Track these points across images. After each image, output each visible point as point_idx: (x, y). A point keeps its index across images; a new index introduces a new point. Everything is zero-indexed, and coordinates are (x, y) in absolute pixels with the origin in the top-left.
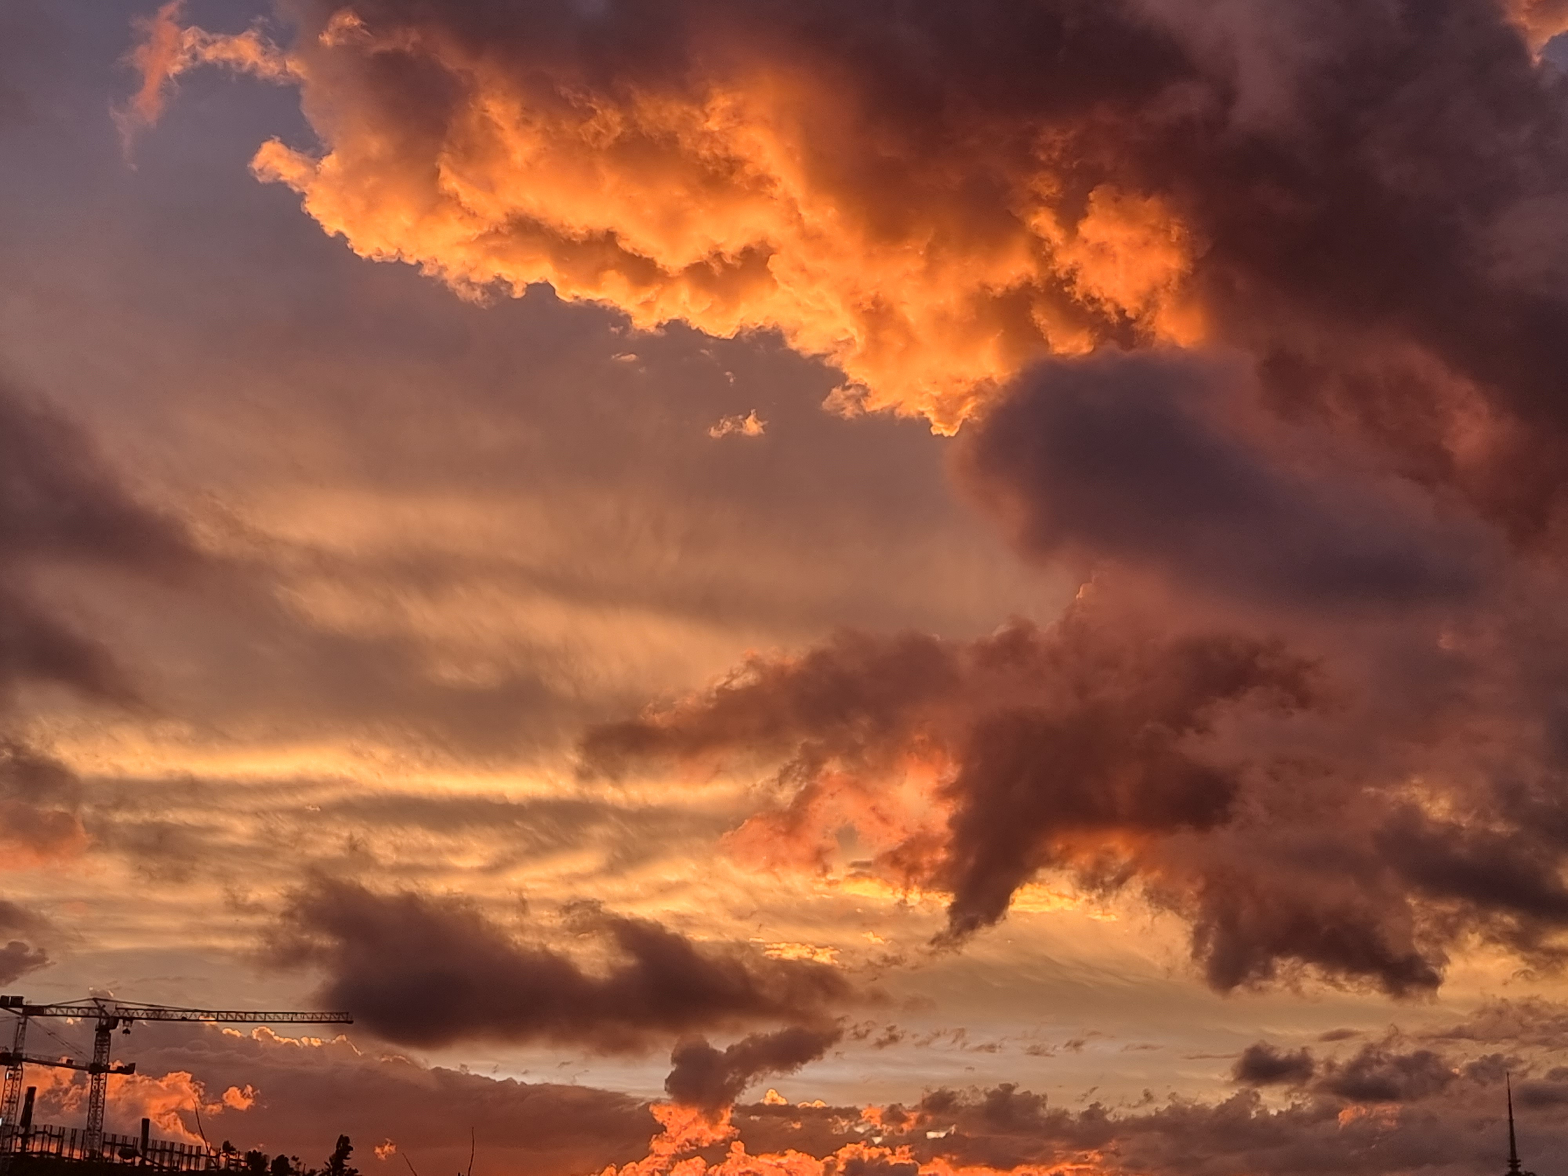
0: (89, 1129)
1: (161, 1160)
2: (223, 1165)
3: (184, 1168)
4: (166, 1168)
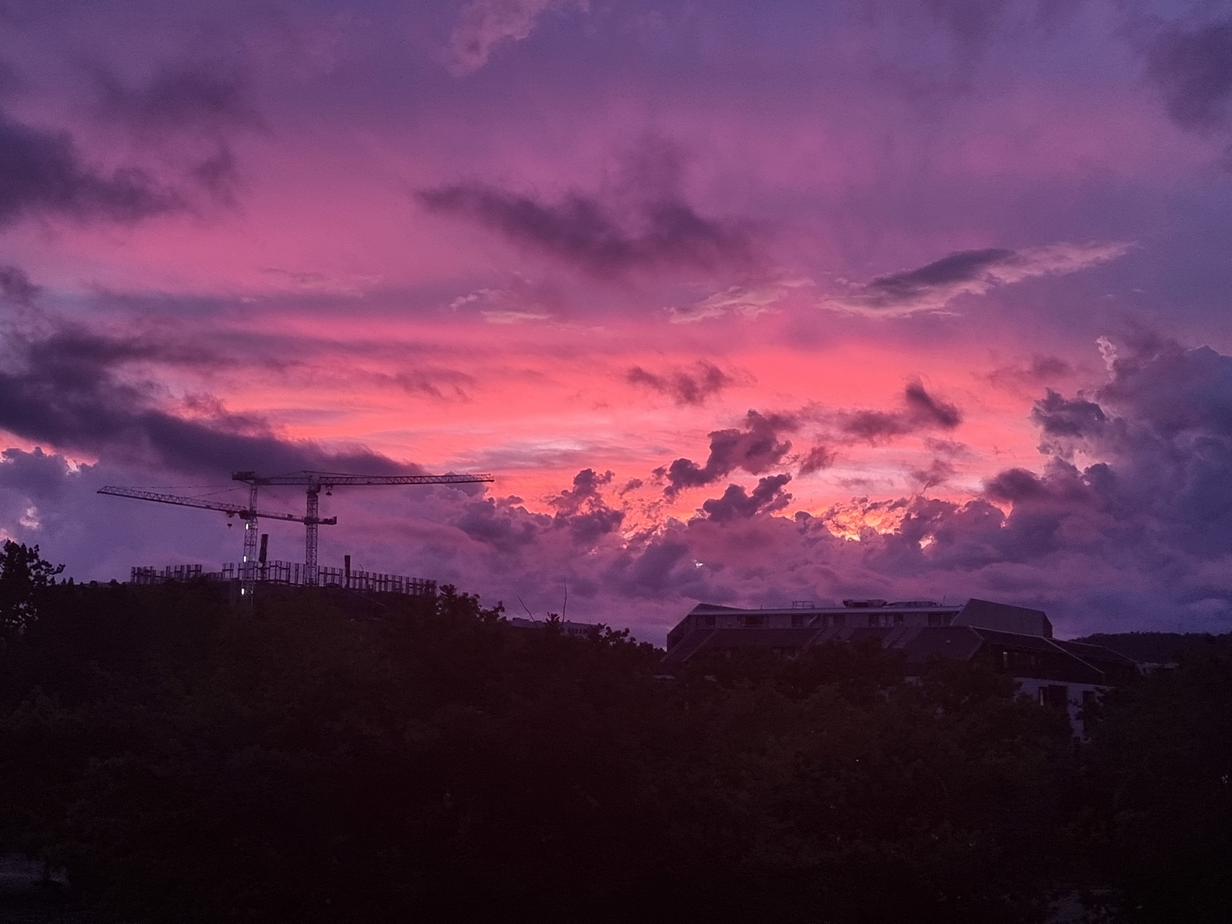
0: (307, 563)
1: (361, 584)
2: (404, 587)
3: (377, 590)
4: (364, 590)
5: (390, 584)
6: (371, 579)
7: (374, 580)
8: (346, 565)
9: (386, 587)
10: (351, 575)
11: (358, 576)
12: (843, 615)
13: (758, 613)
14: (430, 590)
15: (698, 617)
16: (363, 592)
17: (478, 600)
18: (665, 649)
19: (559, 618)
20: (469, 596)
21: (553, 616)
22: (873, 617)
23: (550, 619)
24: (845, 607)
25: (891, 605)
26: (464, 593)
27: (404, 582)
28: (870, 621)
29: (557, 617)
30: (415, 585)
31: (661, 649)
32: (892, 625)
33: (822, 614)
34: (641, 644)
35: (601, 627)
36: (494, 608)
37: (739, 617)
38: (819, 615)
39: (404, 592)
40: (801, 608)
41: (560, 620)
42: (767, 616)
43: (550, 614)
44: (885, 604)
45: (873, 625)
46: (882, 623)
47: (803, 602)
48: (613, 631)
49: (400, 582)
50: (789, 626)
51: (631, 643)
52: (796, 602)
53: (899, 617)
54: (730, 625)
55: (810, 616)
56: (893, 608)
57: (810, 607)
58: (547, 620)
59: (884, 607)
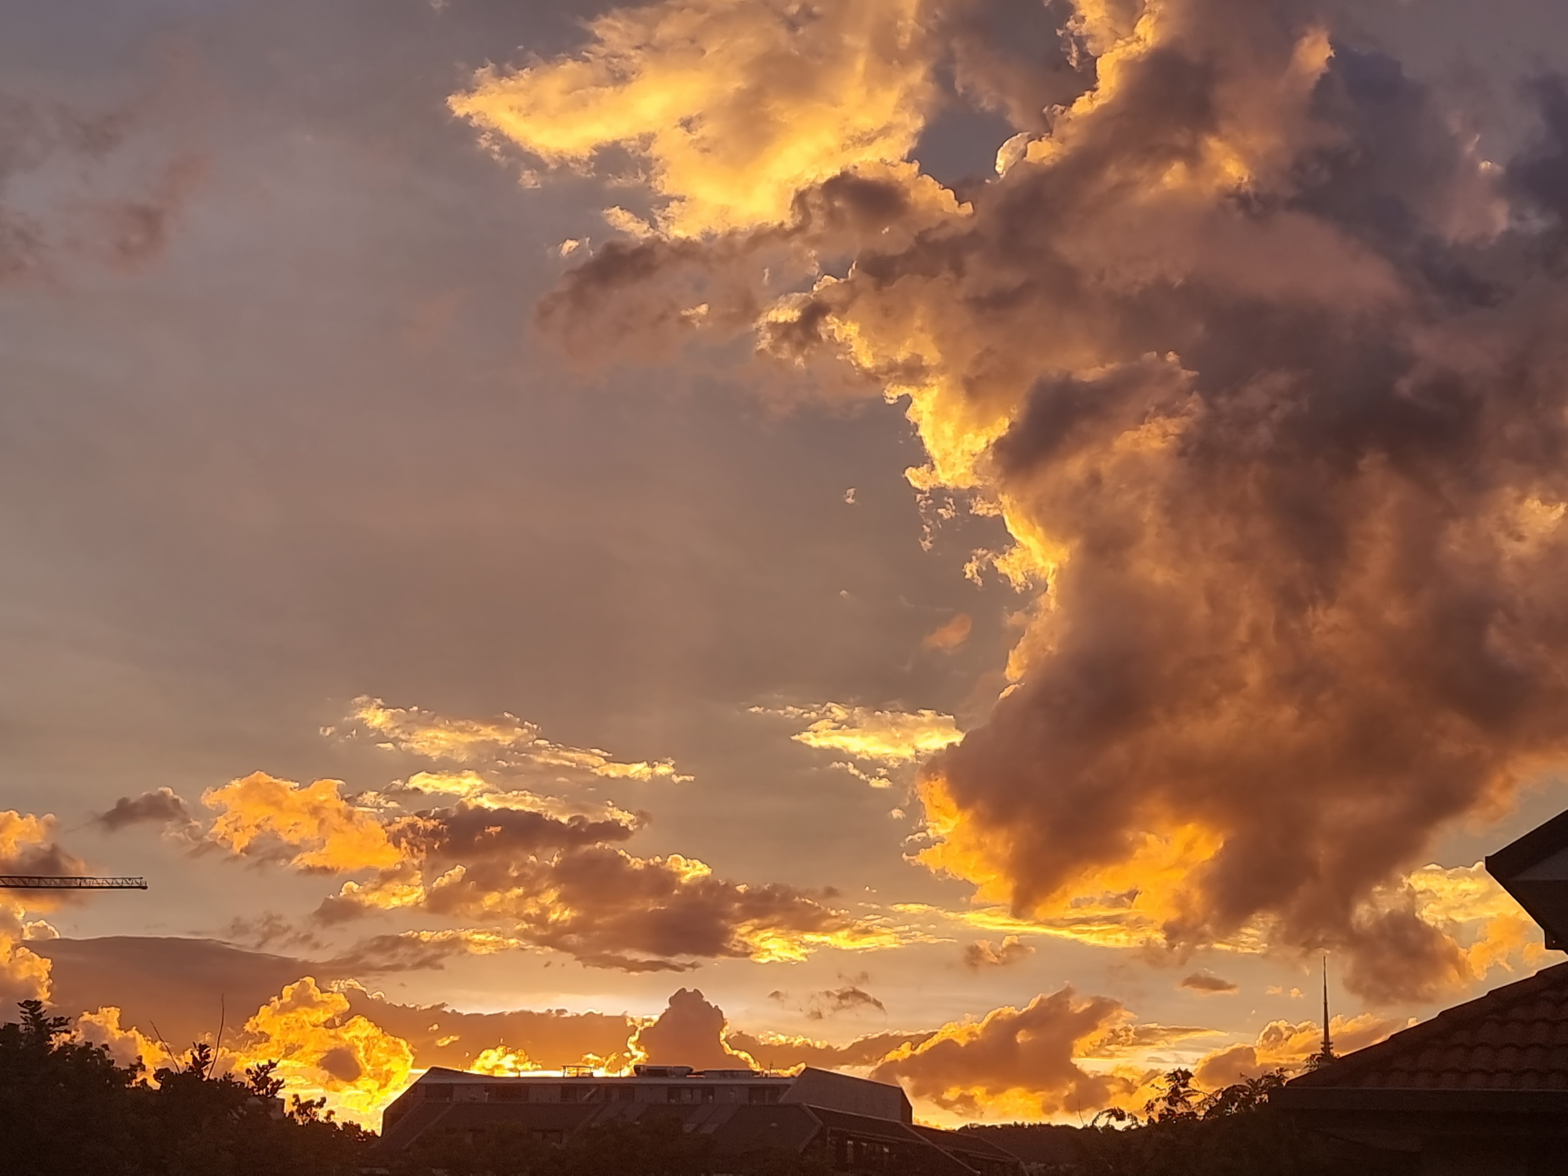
12: (633, 1087)
13: (514, 1081)
15: (428, 1087)
17: (106, 1053)
18: (379, 1133)
20: (93, 1049)
22: (673, 1090)
24: (636, 1075)
25: (698, 1074)
26: (86, 1043)
28: (670, 1096)
31: (373, 1131)
32: (699, 1101)
33: (603, 1085)
34: (345, 1124)
36: (131, 1065)
37: (488, 1087)
38: (598, 1085)
40: (575, 1076)
42: (527, 1086)
44: (690, 1071)
45: (673, 1101)
46: (686, 1097)
50: (557, 1101)
51: (327, 1119)
53: (709, 1090)
54: (473, 1099)
55: (587, 1087)
56: (701, 1078)
57: (587, 1075)
59: (688, 1076)
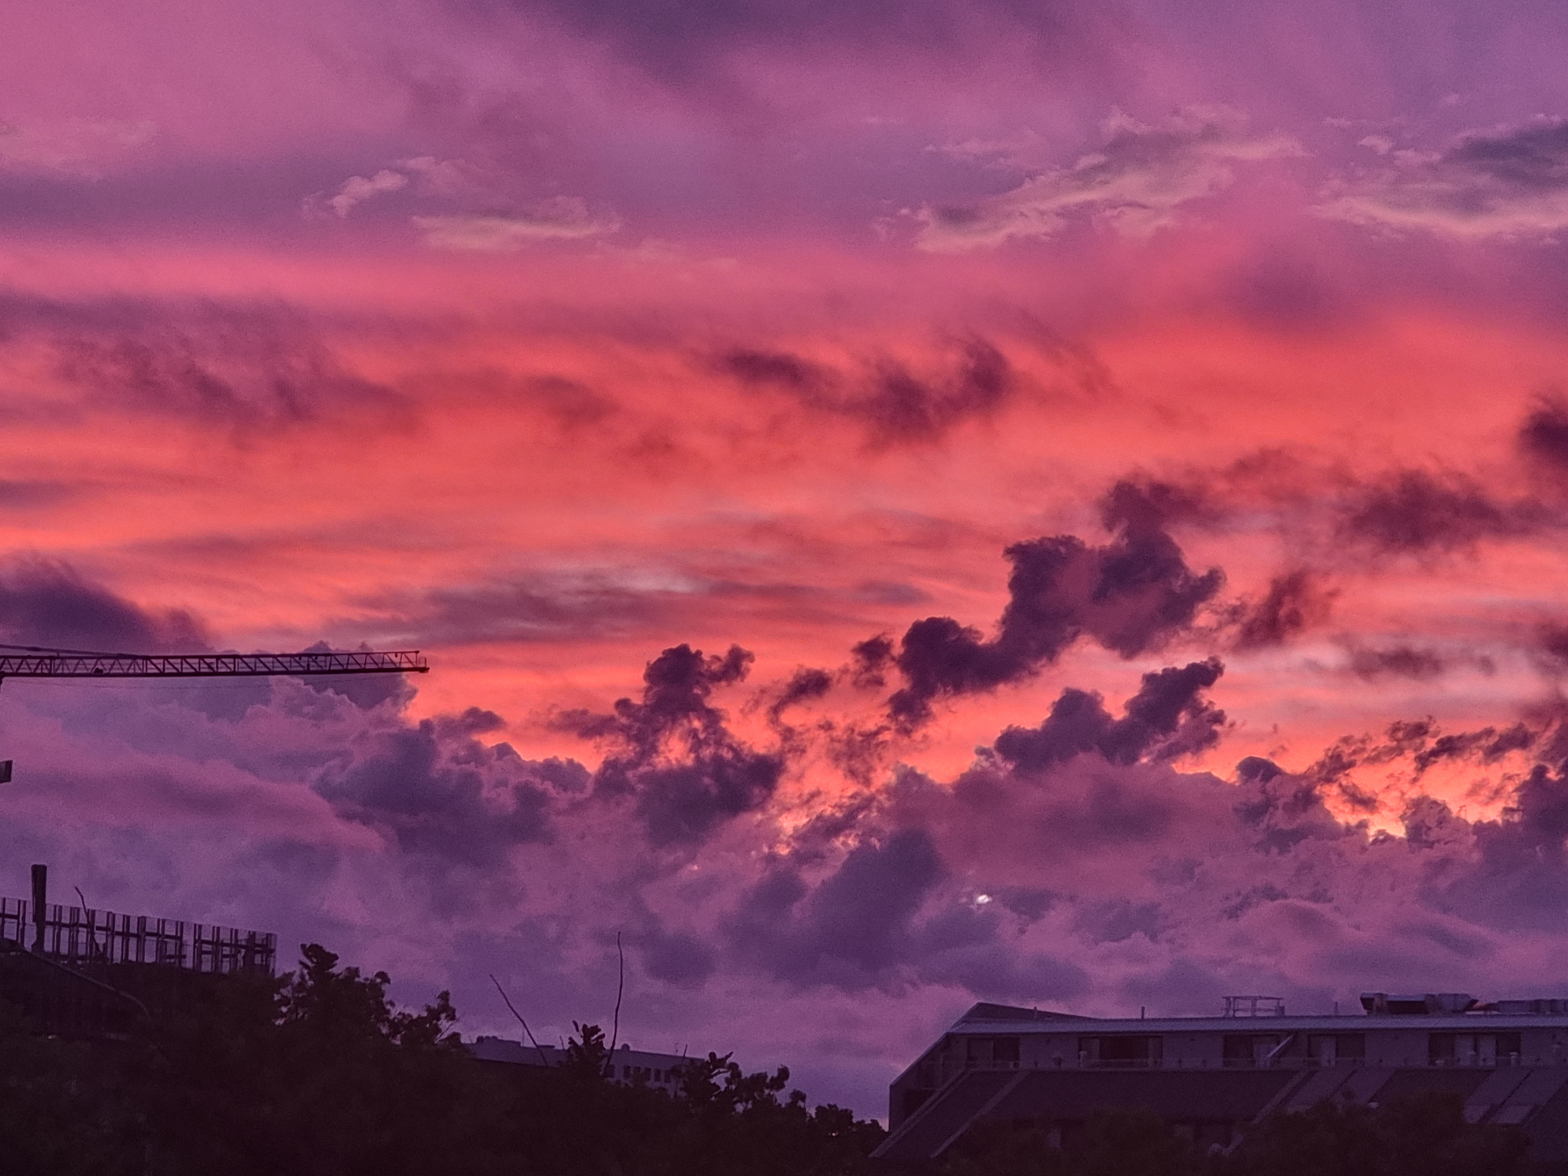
1: (73, 944)
2: (189, 951)
3: (117, 957)
4: (82, 958)
5: (151, 944)
6: (99, 928)
7: (109, 930)
8: (35, 892)
9: (140, 950)
10: (49, 917)
11: (66, 920)
12: (1358, 1035)
13: (1133, 1028)
14: (258, 959)
15: (973, 1039)
16: (79, 962)
17: (385, 987)
18: (885, 1125)
19: (603, 1036)
20: (361, 980)
21: (589, 1032)
22: (1441, 1040)
23: (580, 1042)
24: (1364, 1012)
25: (1488, 1007)
26: (348, 969)
27: (188, 938)
28: (1433, 1052)
29: (599, 1033)
30: (217, 944)
31: (875, 1123)
32: (1491, 1063)
33: (1304, 1030)
34: (819, 1109)
35: (715, 1062)
36: (429, 1009)
37: (1083, 1038)
38: (1296, 1033)
39: (189, 963)
40: (1249, 1014)
41: (607, 1046)
42: (1158, 1036)
43: (580, 1028)
44: (1471, 1004)
45: (1441, 1062)
46: (1465, 1054)
47: (1255, 999)
48: (746, 1074)
49: (179, 938)
50: (1217, 1063)
51: (793, 1105)
52: (1235, 998)
53: (1509, 1039)
54: (1059, 1062)
55: (1274, 1036)
56: (1492, 1016)
57: (1272, 1014)
58: (571, 1041)
59: (1468, 1013)
